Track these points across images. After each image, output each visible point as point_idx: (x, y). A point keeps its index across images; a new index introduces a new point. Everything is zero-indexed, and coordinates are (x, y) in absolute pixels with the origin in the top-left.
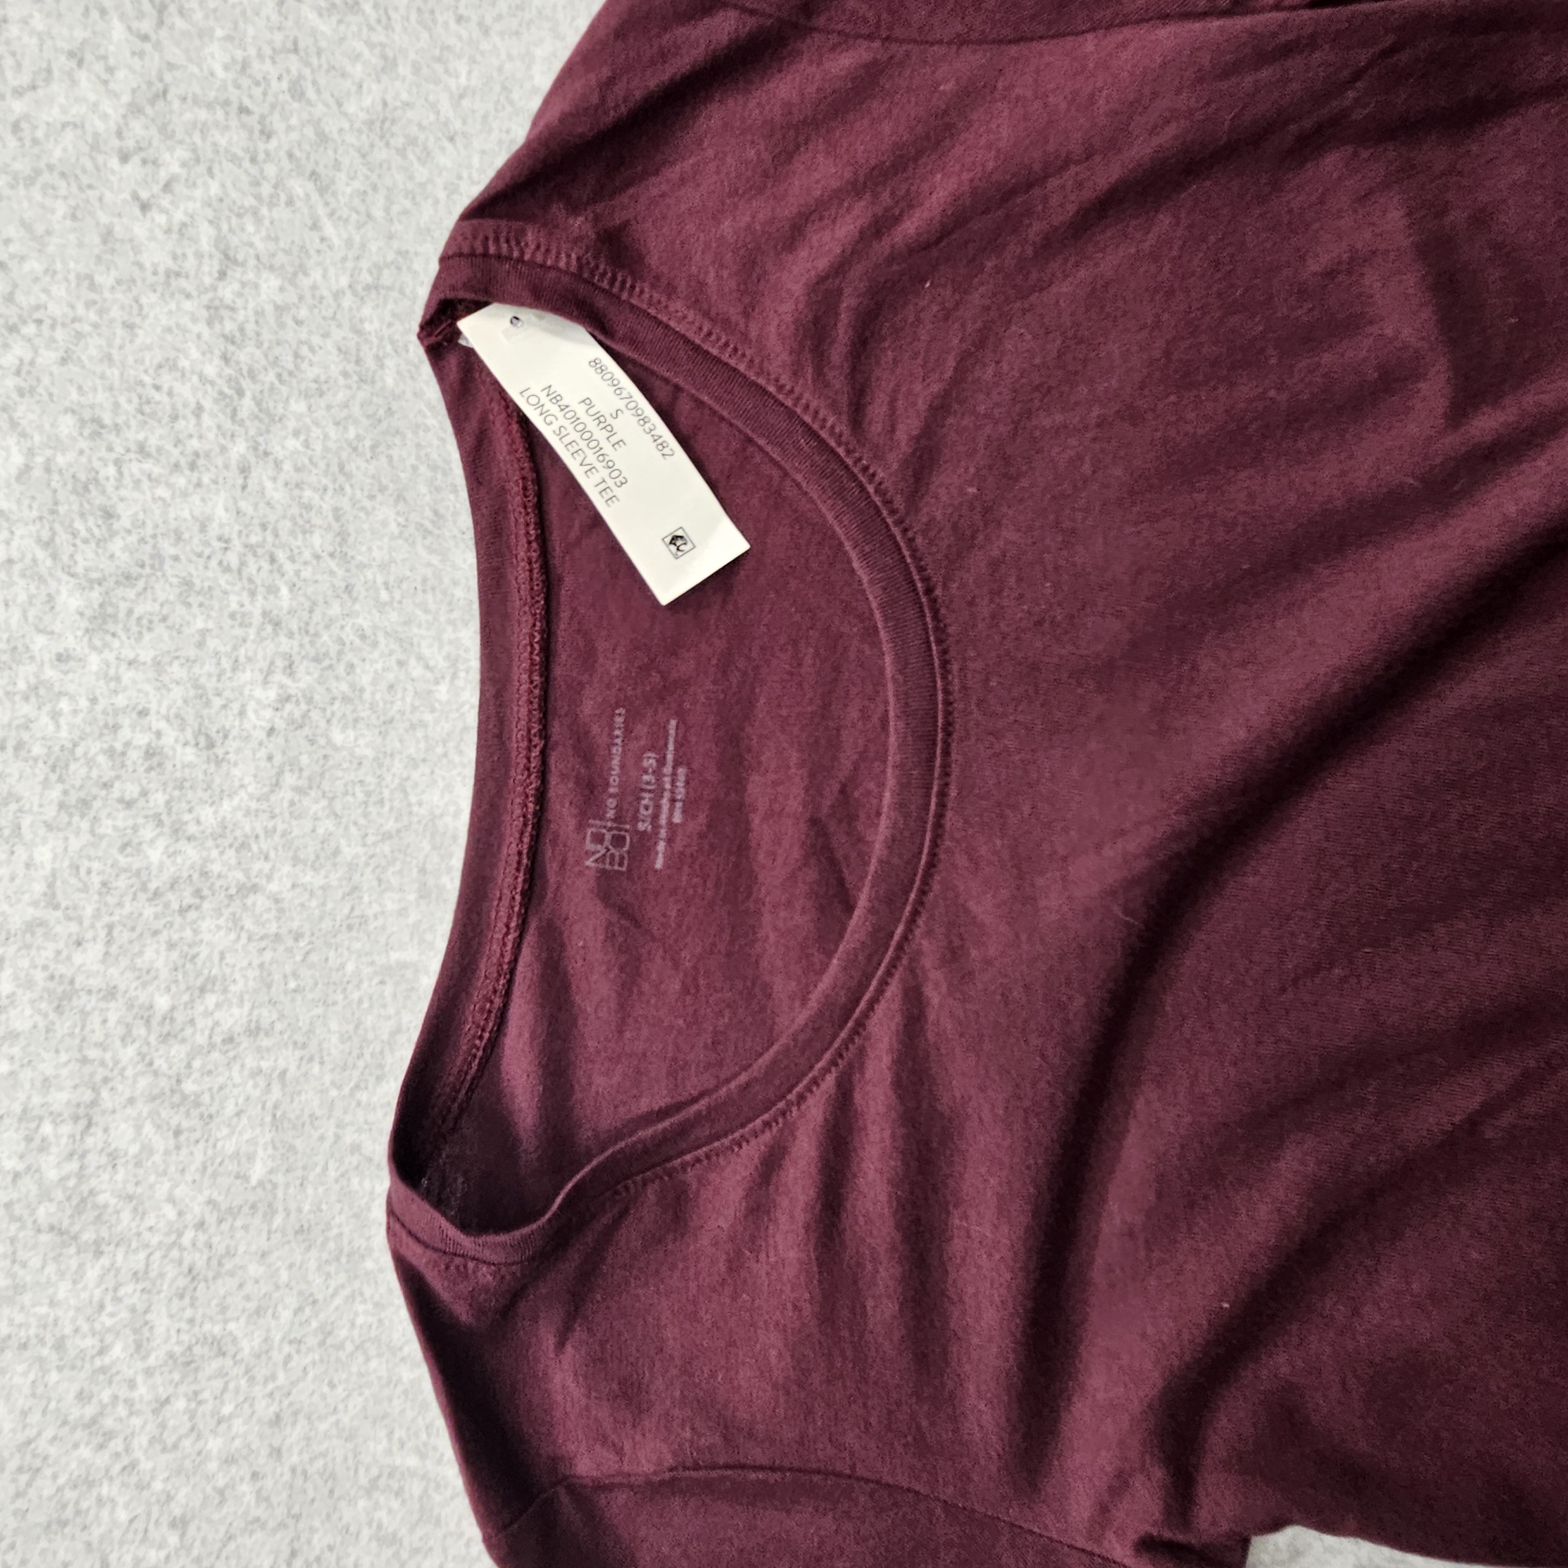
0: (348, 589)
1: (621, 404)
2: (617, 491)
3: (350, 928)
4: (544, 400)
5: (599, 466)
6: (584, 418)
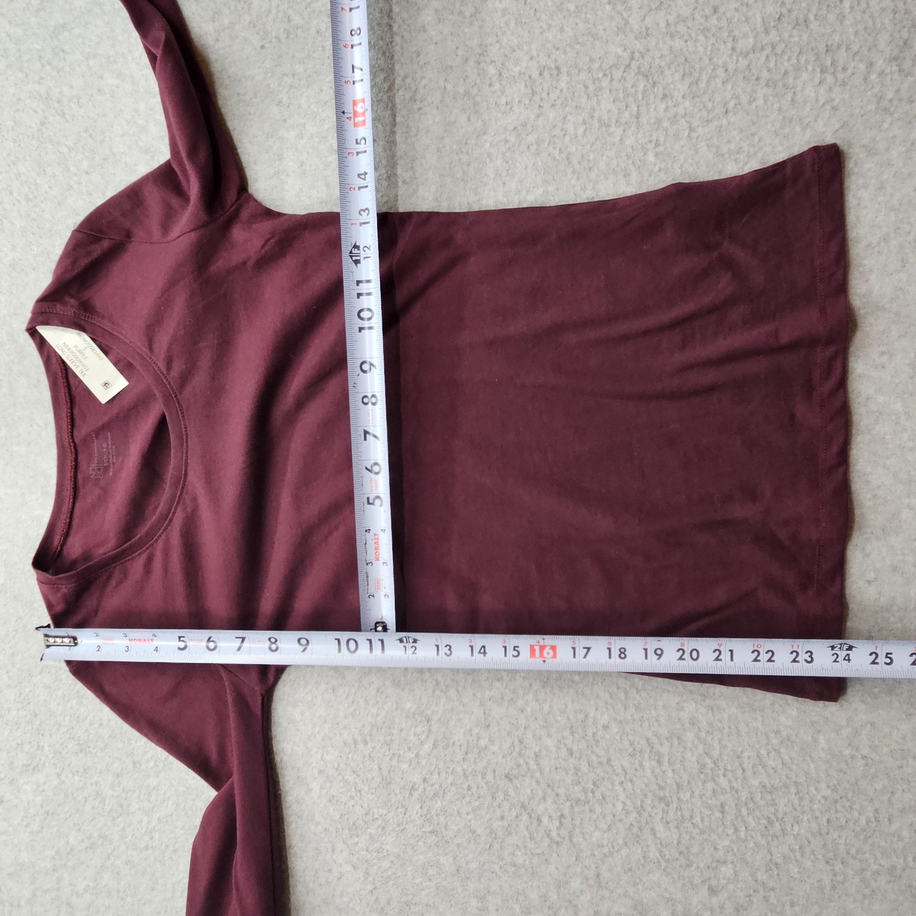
0: (14, 404)
1: (86, 346)
2: (86, 372)
3: (22, 505)
4: (63, 347)
5: (80, 365)
6: (75, 351)
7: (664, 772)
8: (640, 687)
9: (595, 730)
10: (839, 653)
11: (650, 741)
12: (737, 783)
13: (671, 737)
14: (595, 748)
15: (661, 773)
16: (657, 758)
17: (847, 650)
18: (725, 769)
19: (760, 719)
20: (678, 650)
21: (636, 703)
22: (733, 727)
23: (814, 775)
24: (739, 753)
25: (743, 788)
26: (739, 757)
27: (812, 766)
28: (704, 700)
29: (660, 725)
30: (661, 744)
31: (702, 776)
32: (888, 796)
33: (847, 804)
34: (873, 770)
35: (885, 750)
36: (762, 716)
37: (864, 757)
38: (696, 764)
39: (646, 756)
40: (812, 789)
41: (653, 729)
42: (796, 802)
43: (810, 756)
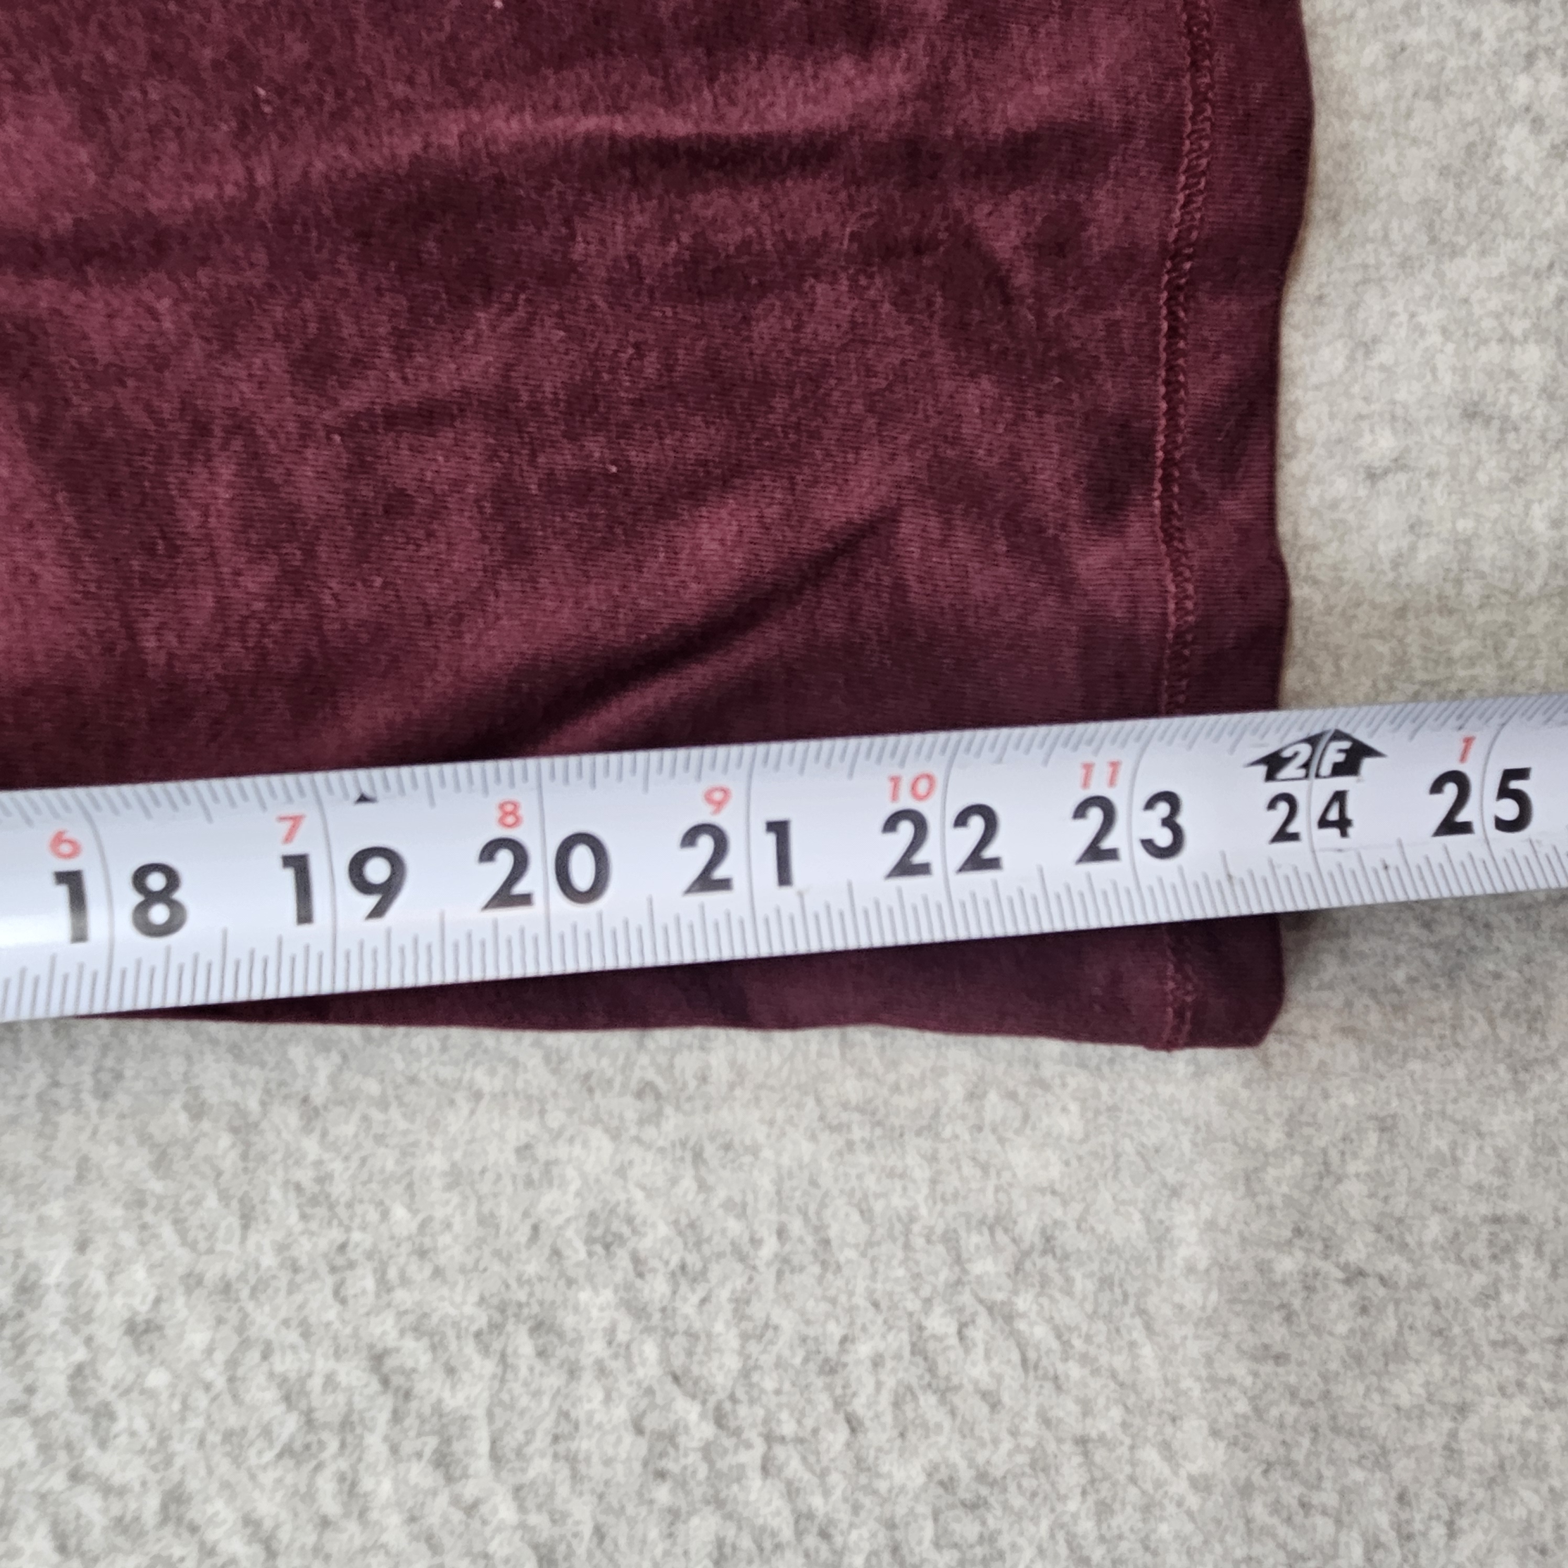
7: (471, 1509)
8: (320, 1092)
9: (81, 1355)
10: (1297, 790)
11: (390, 1363)
12: (827, 1493)
13: (496, 1327)
14: (92, 1451)
15: (457, 1516)
16: (432, 1443)
17: (1338, 770)
18: (770, 1438)
19: (922, 1173)
20: (488, 852)
21: (305, 1176)
22: (796, 1226)
23: (1158, 1392)
24: (831, 1349)
25: (856, 1509)
26: (830, 1368)
27: (1147, 1351)
28: (656, 1118)
29: (438, 1272)
30: (450, 1371)
31: (663, 1494)
32: (1447, 1425)
33: (1292, 1493)
34: (1387, 1328)
35: (1434, 1229)
36: (933, 1158)
37: (1354, 1276)
38: (628, 1438)
39: (375, 1444)
40: (1150, 1455)
41: (401, 1296)
42: (1086, 1526)
43: (1141, 1312)
